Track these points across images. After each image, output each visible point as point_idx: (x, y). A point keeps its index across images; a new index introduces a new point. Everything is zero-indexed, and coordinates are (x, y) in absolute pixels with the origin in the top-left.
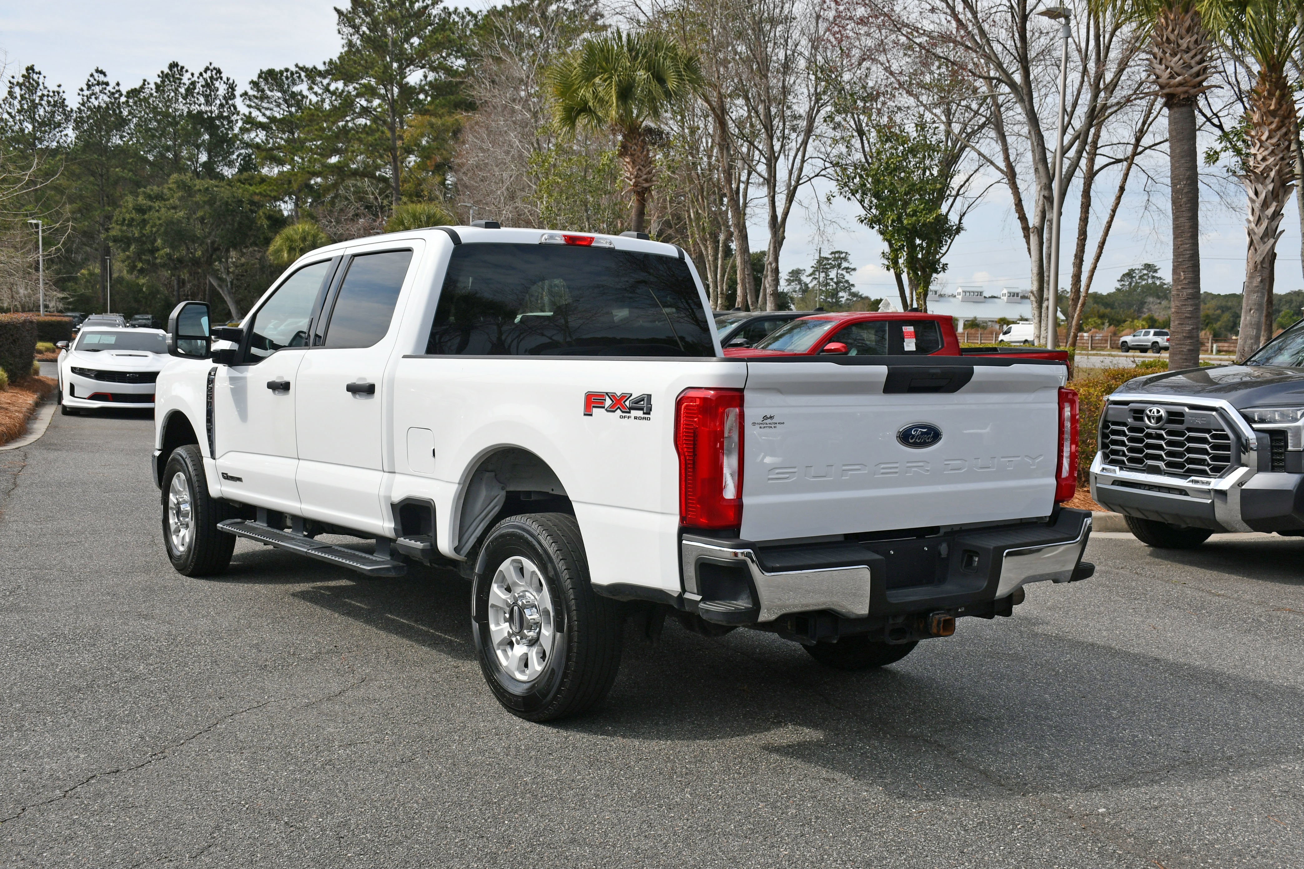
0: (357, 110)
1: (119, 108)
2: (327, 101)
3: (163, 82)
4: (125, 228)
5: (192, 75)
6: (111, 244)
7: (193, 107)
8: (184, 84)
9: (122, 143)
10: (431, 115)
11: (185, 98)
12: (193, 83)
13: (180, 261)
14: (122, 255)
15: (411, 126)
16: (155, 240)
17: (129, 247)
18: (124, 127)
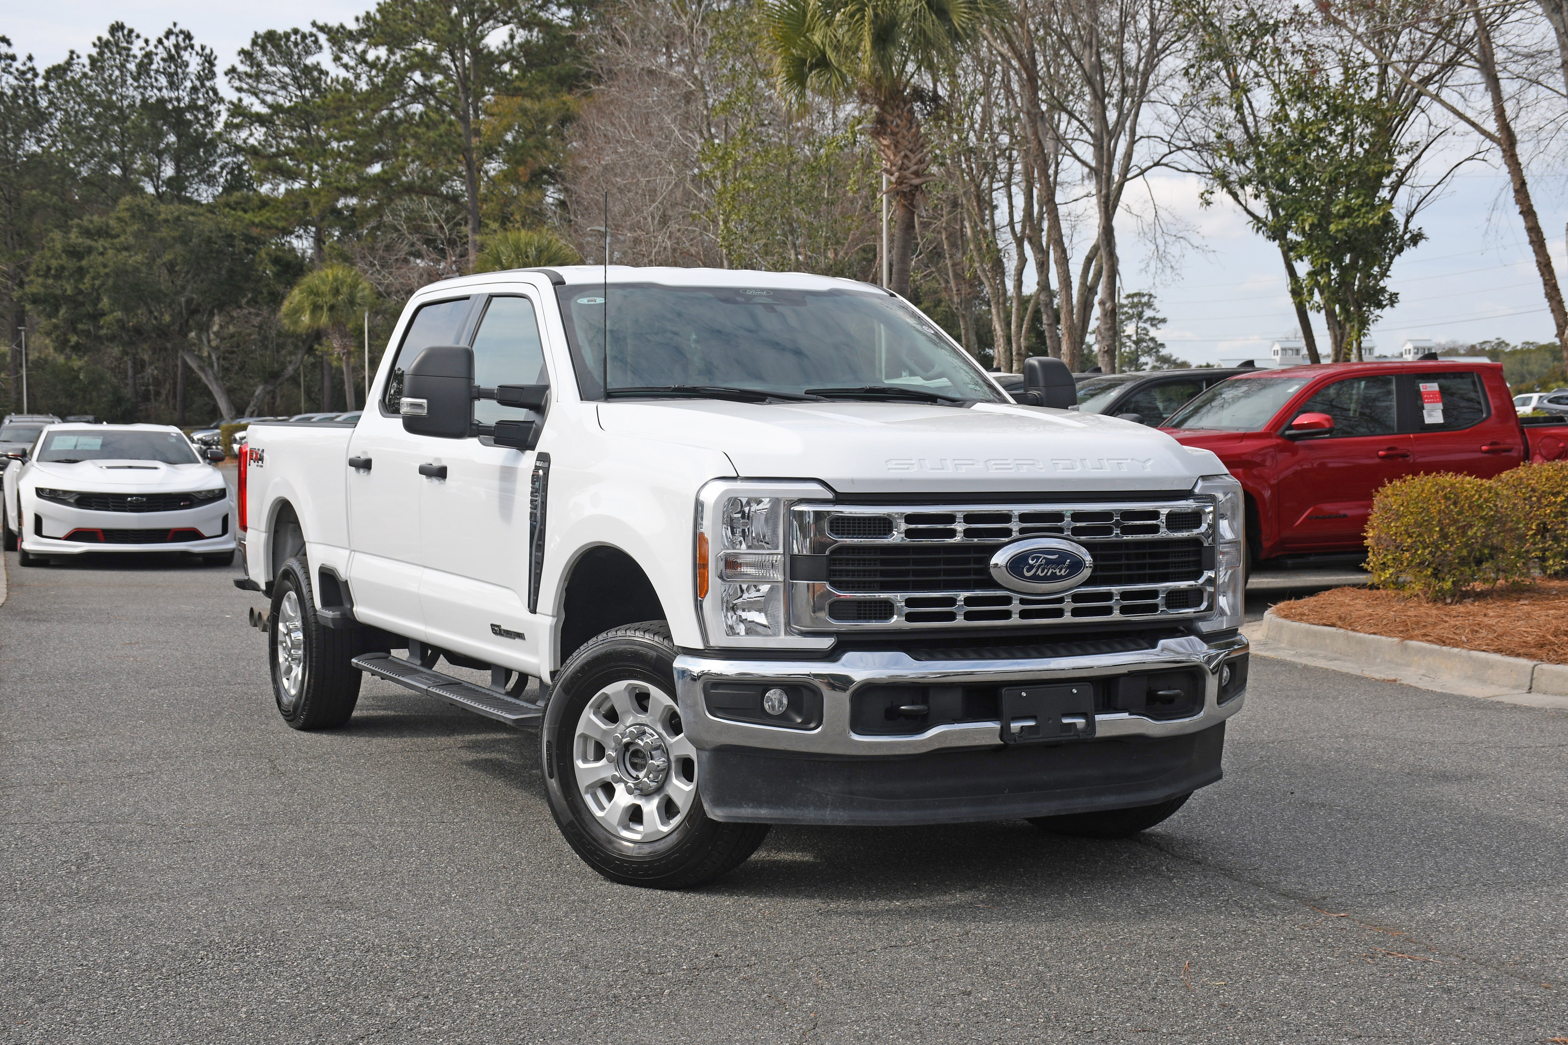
0: (410, 91)
1: (33, 95)
2: (364, 78)
3: (101, 54)
4: (50, 281)
5: (147, 41)
6: (28, 307)
7: (149, 93)
8: (135, 57)
9: (39, 150)
10: (525, 96)
11: (136, 79)
12: (149, 55)
13: (138, 330)
14: (44, 323)
15: (492, 115)
16: (98, 299)
17: (57, 310)
18: (41, 125)
